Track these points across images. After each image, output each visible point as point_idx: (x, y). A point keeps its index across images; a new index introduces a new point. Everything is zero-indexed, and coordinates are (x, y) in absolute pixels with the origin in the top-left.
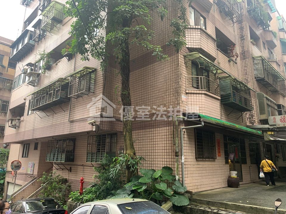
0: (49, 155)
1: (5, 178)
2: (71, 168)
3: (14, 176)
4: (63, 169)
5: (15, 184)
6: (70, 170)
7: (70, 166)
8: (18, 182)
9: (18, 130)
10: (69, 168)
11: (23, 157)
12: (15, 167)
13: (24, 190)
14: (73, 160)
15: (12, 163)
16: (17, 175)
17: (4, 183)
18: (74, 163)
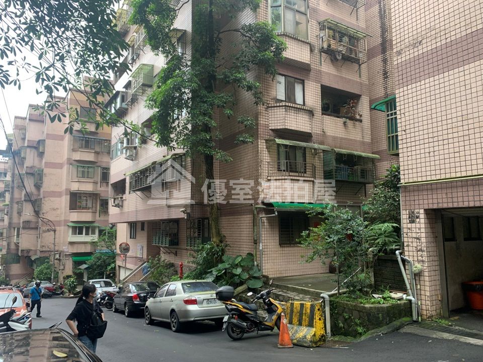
0: (154, 238)
1: (115, 261)
2: (176, 252)
3: (124, 260)
4: (169, 253)
5: (126, 268)
6: (176, 254)
7: (175, 250)
8: (128, 266)
9: (121, 210)
10: (175, 252)
11: (131, 238)
12: (124, 250)
13: (134, 274)
14: (177, 244)
15: (120, 246)
16: (127, 258)
17: (115, 267)
18: (179, 247)
